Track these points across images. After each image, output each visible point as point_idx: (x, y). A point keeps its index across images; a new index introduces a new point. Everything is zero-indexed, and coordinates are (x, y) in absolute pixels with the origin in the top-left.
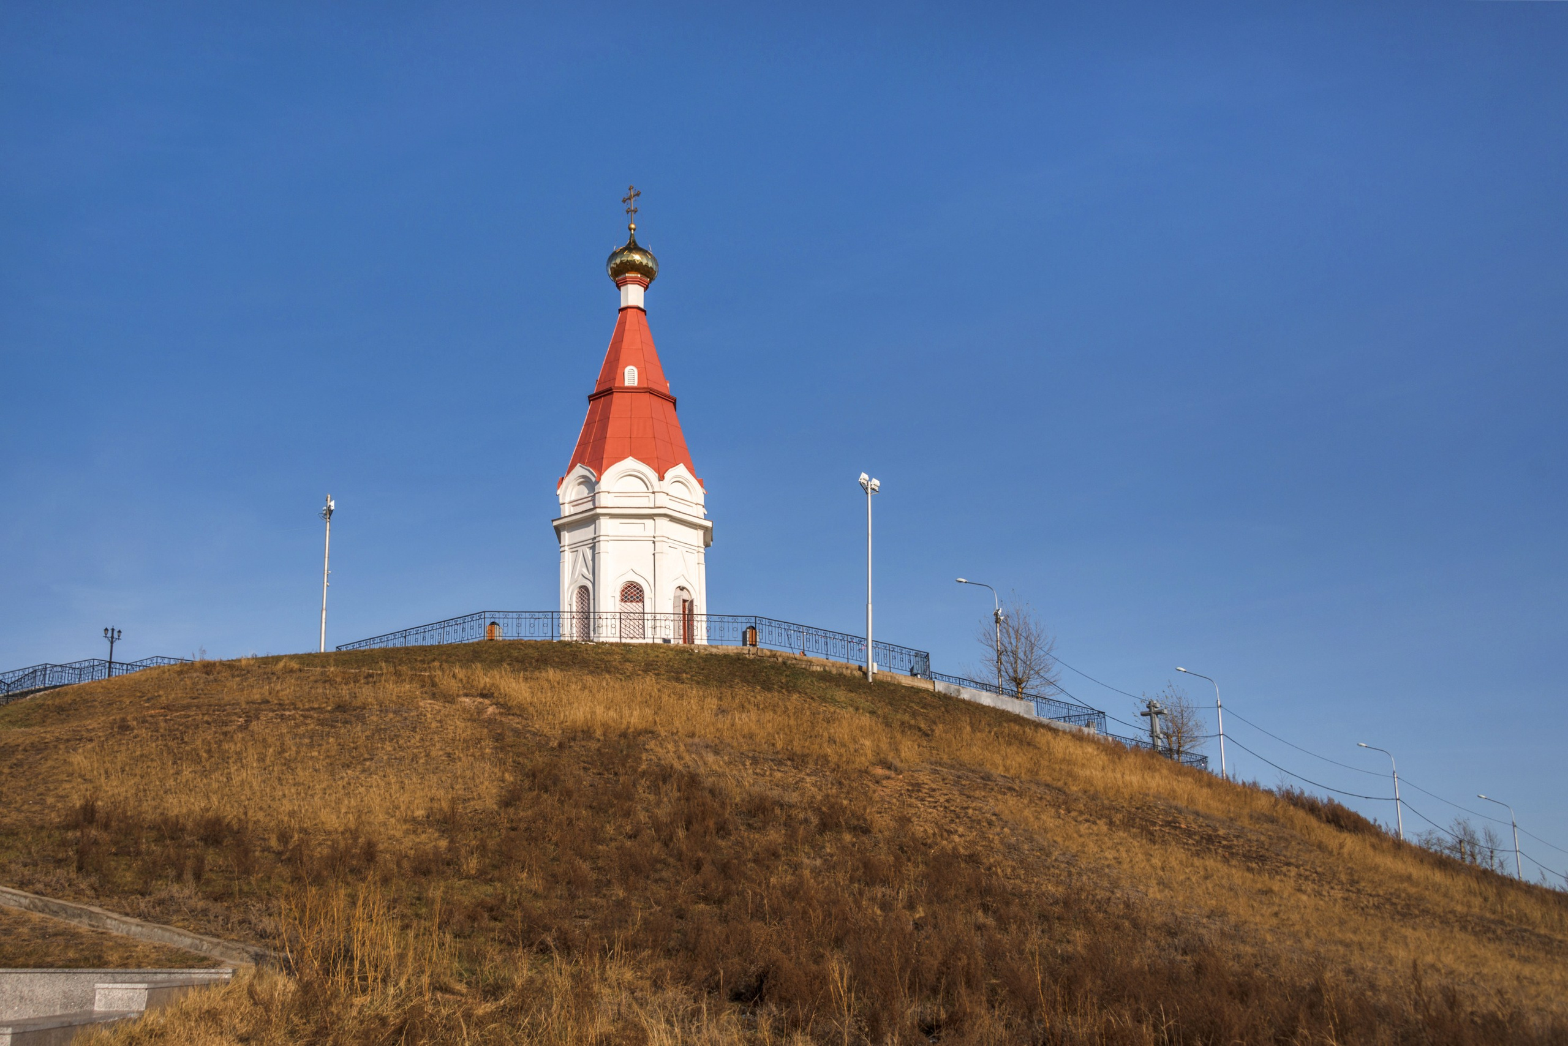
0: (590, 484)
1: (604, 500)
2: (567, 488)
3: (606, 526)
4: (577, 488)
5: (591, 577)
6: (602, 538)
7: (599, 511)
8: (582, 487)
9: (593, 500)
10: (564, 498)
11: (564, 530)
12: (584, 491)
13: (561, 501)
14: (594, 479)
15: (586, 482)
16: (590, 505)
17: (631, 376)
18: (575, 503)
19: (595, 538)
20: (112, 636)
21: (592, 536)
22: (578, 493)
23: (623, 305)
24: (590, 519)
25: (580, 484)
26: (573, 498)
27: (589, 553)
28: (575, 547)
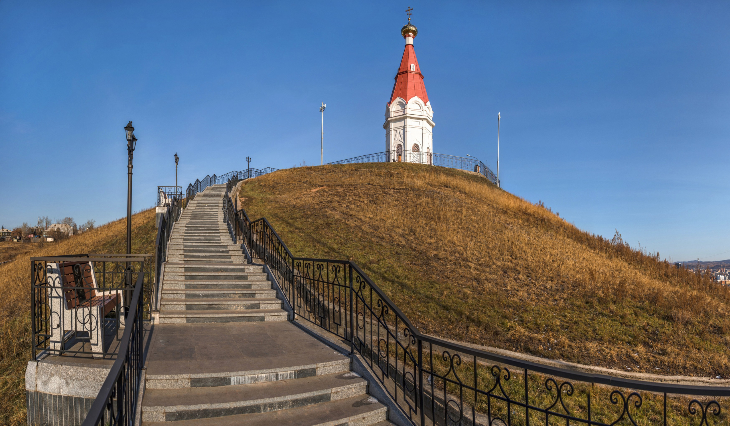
0: (403, 106)
1: (408, 111)
2: (393, 106)
3: (409, 121)
4: (396, 106)
5: (402, 141)
6: (407, 126)
7: (407, 115)
8: (399, 106)
9: (404, 111)
10: (391, 110)
11: (391, 122)
12: (399, 108)
13: (390, 111)
14: (404, 103)
15: (401, 104)
16: (402, 113)
17: (413, 67)
18: (396, 112)
19: (405, 126)
20: (249, 160)
21: (404, 125)
22: (397, 108)
23: (407, 43)
24: (403, 118)
25: (398, 105)
26: (395, 110)
27: (402, 132)
28: (396, 129)
